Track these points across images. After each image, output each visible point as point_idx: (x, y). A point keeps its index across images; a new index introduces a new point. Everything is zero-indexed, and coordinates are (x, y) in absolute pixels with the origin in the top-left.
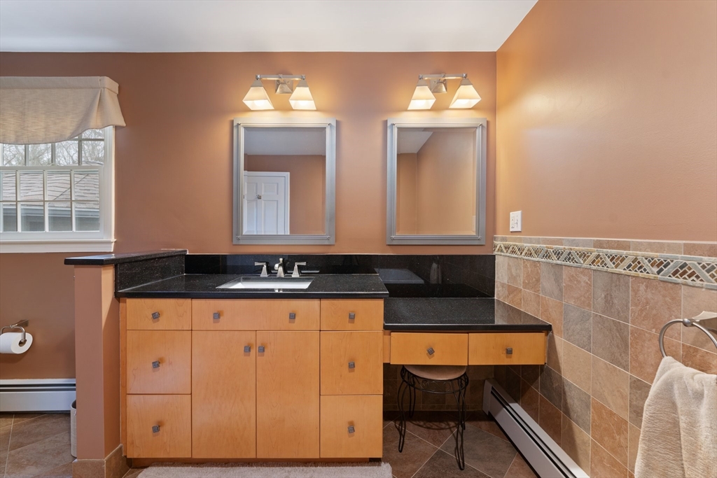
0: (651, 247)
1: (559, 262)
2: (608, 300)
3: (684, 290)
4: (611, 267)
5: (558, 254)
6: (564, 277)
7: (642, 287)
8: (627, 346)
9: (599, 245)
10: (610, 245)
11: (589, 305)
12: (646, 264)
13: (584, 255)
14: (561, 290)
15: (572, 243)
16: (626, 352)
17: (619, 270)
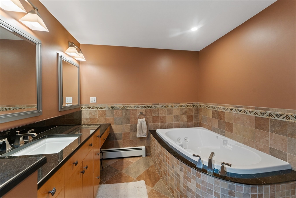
0: (133, 104)
1: (113, 109)
2: (126, 114)
3: (138, 110)
4: (126, 108)
5: (113, 107)
6: (114, 112)
7: (132, 111)
8: (129, 120)
9: (124, 105)
10: (126, 105)
11: (121, 116)
12: (133, 107)
13: (120, 107)
14: (113, 115)
15: (117, 105)
16: (129, 121)
17: (128, 109)
